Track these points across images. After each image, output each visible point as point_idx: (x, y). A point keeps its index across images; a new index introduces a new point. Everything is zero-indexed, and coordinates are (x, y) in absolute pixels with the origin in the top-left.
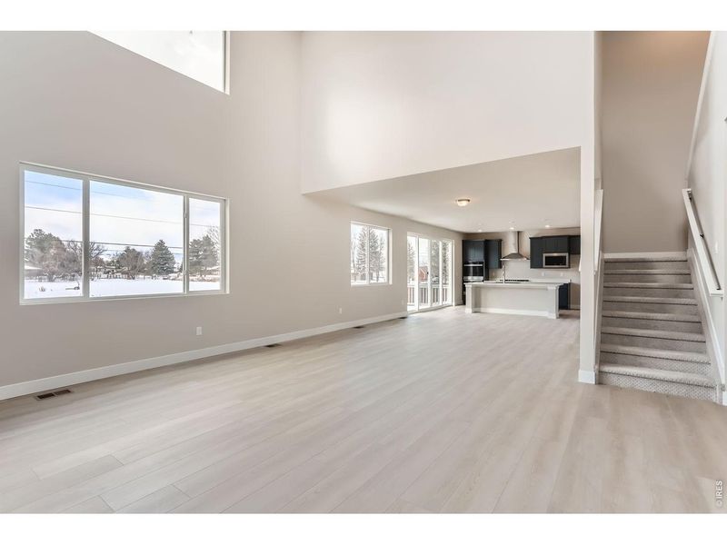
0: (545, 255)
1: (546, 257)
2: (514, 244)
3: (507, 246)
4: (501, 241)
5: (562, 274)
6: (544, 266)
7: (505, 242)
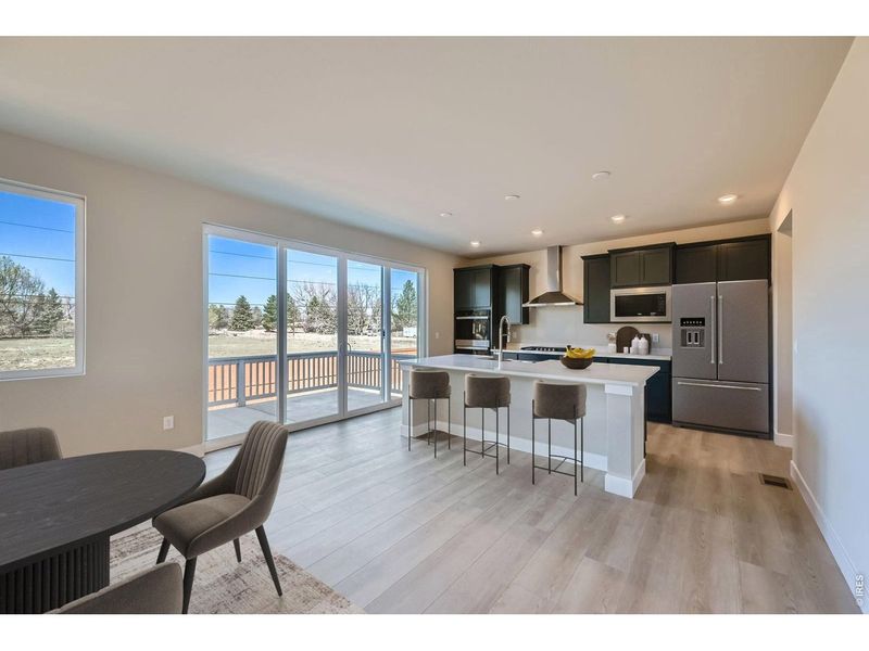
0: (614, 293)
1: (617, 298)
3: (538, 276)
4: (526, 268)
5: (655, 336)
6: (613, 318)
7: (536, 271)
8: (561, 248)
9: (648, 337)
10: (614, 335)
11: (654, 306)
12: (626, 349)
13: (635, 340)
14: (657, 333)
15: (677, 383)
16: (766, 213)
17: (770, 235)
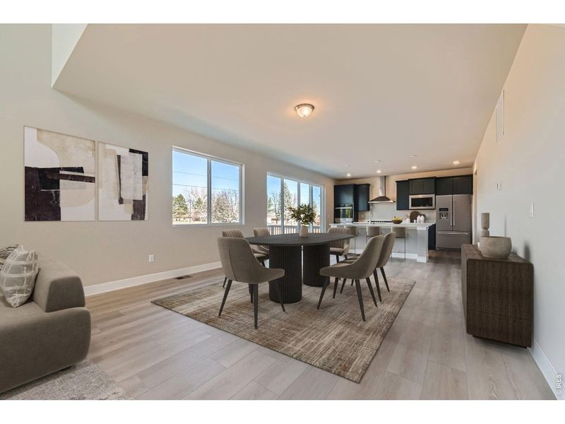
0: (411, 197)
1: (412, 199)
2: (381, 188)
3: (374, 189)
4: (368, 185)
5: (427, 215)
6: (410, 207)
7: (373, 187)
8: (385, 177)
9: (424, 215)
10: (409, 215)
11: (427, 202)
12: (415, 221)
13: (419, 217)
14: (428, 214)
15: (438, 233)
16: (471, 166)
17: (472, 175)
